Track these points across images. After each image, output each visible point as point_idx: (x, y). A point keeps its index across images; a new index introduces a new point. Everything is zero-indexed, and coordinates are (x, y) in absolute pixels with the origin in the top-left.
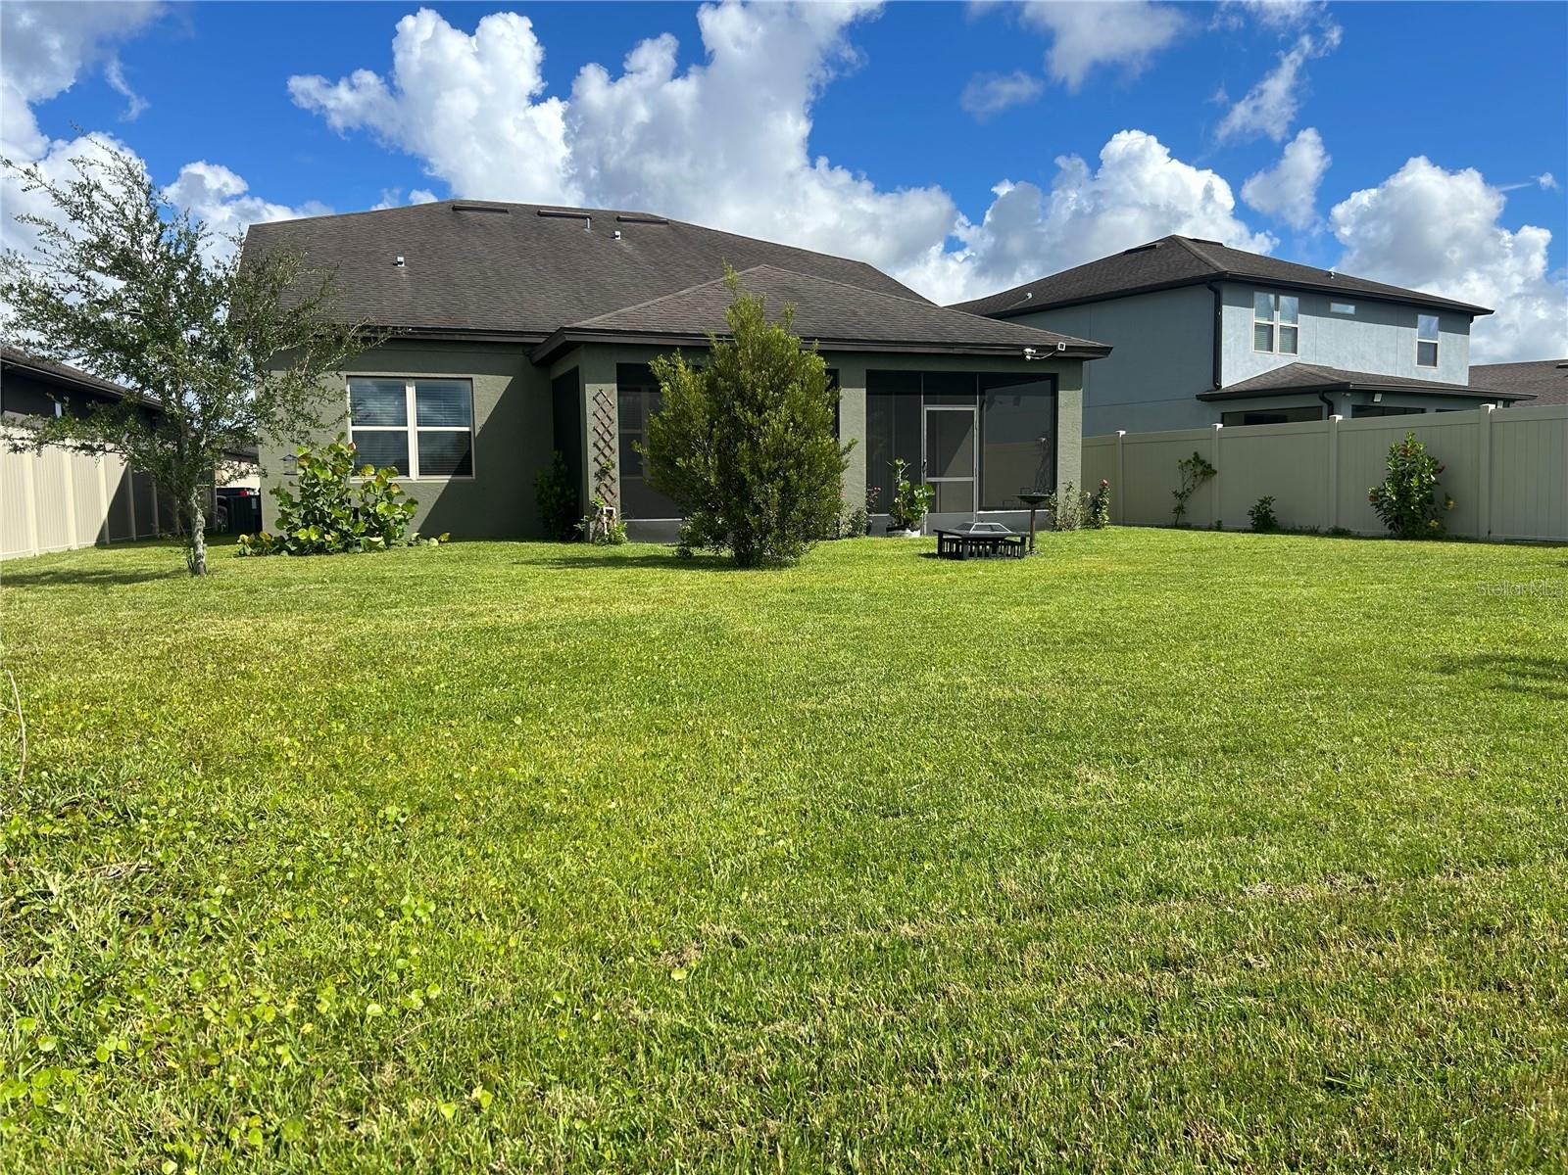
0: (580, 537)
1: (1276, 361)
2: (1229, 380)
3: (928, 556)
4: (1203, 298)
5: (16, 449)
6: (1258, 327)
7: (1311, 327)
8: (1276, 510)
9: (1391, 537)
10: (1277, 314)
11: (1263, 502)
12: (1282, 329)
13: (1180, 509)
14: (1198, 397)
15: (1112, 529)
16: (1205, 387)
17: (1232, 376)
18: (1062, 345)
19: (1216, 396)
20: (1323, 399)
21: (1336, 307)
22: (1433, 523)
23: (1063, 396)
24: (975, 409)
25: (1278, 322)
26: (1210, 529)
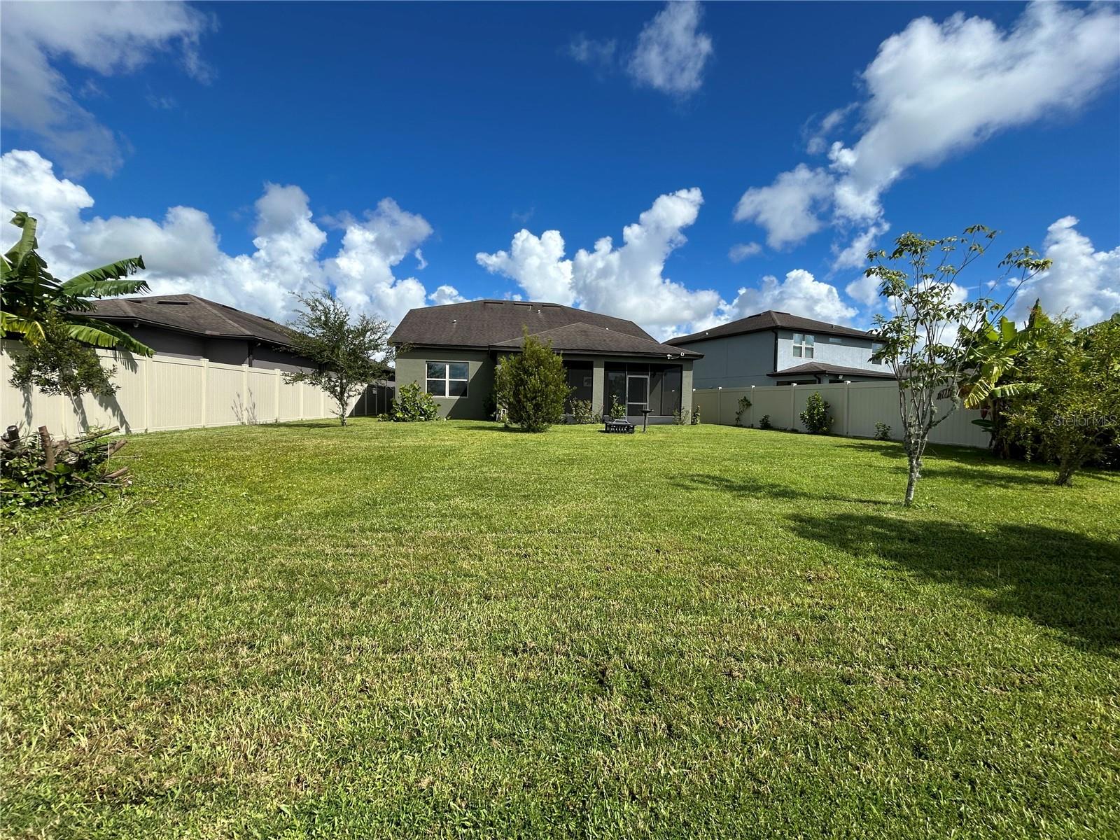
0: (494, 419)
1: (802, 361)
2: (780, 369)
3: (602, 431)
4: (771, 335)
5: (286, 383)
6: (795, 347)
7: (818, 347)
8: (770, 420)
9: (808, 433)
10: (804, 342)
11: (765, 417)
12: (806, 348)
13: (738, 419)
14: (768, 375)
15: (700, 425)
16: (771, 371)
17: (782, 367)
18: (682, 354)
19: (775, 375)
20: (816, 376)
21: (831, 340)
22: (825, 428)
23: (684, 373)
24: (648, 377)
25: (804, 345)
26: (749, 427)
